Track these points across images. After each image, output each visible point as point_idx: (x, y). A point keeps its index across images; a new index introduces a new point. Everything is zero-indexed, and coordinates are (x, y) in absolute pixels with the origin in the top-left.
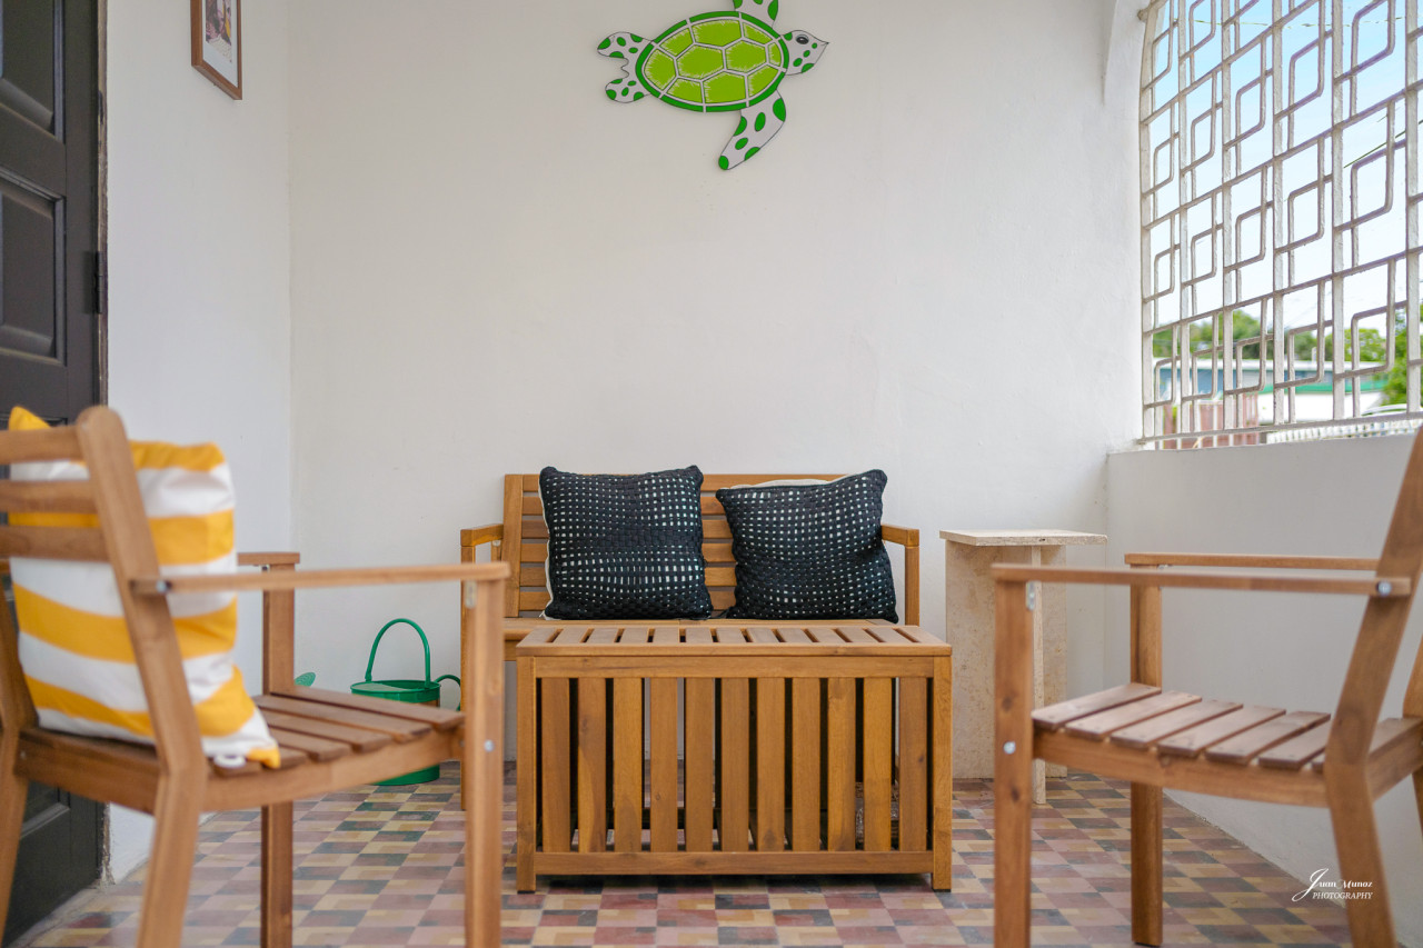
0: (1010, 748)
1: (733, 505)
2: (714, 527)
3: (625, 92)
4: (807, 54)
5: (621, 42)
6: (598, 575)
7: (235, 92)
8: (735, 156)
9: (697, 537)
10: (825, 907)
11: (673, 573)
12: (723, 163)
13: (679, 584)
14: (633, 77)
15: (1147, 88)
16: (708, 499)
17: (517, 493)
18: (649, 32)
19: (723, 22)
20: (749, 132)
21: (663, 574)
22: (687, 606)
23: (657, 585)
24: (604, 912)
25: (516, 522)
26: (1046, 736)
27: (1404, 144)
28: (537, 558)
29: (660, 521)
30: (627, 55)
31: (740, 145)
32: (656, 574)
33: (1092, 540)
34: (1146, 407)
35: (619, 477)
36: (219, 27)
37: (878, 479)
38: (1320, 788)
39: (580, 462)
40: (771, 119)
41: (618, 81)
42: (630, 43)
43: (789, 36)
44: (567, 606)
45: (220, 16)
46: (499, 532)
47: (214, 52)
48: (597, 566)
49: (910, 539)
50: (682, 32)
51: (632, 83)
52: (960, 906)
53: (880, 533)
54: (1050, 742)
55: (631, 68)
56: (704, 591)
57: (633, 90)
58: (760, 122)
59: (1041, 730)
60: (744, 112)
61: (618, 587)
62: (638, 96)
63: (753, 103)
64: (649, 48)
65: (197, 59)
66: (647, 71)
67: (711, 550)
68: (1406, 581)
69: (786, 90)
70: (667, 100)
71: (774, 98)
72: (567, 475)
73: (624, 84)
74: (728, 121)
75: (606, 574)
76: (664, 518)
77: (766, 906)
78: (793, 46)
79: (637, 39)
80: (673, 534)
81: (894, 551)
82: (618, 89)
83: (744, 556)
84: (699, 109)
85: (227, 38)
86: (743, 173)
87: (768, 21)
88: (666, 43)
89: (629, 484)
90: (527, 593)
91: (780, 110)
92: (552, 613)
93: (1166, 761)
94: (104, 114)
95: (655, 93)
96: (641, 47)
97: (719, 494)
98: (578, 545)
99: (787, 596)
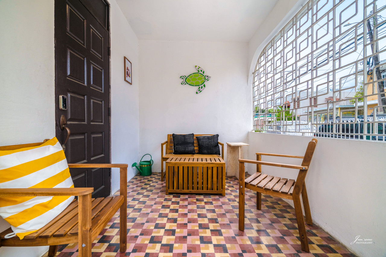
0: (241, 187)
1: (198, 139)
2: (195, 142)
3: (184, 83)
4: (208, 78)
5: (183, 77)
6: (180, 148)
7: (131, 84)
8: (198, 92)
9: (193, 143)
10: (211, 201)
11: (190, 148)
12: (197, 93)
13: (191, 150)
14: (185, 81)
15: (254, 83)
16: (195, 138)
17: (169, 137)
18: (187, 75)
19: (197, 74)
20: (200, 89)
21: (189, 148)
22: (192, 153)
23: (188, 150)
24: (180, 202)
25: (169, 141)
26: (246, 184)
27: (295, 93)
28: (172, 146)
29: (188, 141)
30: (184, 78)
31: (199, 90)
32: (188, 148)
33: (247, 145)
34: (254, 126)
35: (183, 135)
36: (128, 75)
37: (218, 136)
38: (291, 197)
39: (178, 133)
40: (203, 87)
41: (183, 82)
42: (184, 77)
43: (206, 76)
44: (176, 153)
45: (129, 74)
46: (167, 142)
47: (128, 79)
48: (180, 147)
49: (223, 145)
50: (191, 75)
51: (185, 82)
52: (231, 201)
53: (218, 143)
54: (248, 185)
55: (184, 80)
56: (194, 150)
57: (185, 83)
58: (202, 87)
59: (246, 183)
60: (200, 86)
61: (183, 150)
62: (185, 84)
63: (201, 85)
64: (187, 77)
65: (125, 80)
66: (187, 81)
67: (195, 145)
68: (307, 167)
69: (205, 83)
70: (189, 84)
71: (204, 84)
72: (176, 135)
73: (184, 82)
74: (198, 87)
75: (181, 148)
76: (189, 141)
77: (203, 201)
78: (206, 77)
79: (185, 76)
80: (190, 143)
81: (220, 146)
82: (183, 83)
83: (200, 146)
84: (193, 86)
85: (130, 77)
86: (200, 94)
87: (203, 74)
88: (189, 77)
89: (184, 136)
90: (170, 150)
91: (204, 86)
92: (174, 153)
93: (266, 190)
94: (110, 88)
95: (188, 84)
96: (186, 77)
97: (196, 137)
98: (177, 144)
99: (205, 151)
